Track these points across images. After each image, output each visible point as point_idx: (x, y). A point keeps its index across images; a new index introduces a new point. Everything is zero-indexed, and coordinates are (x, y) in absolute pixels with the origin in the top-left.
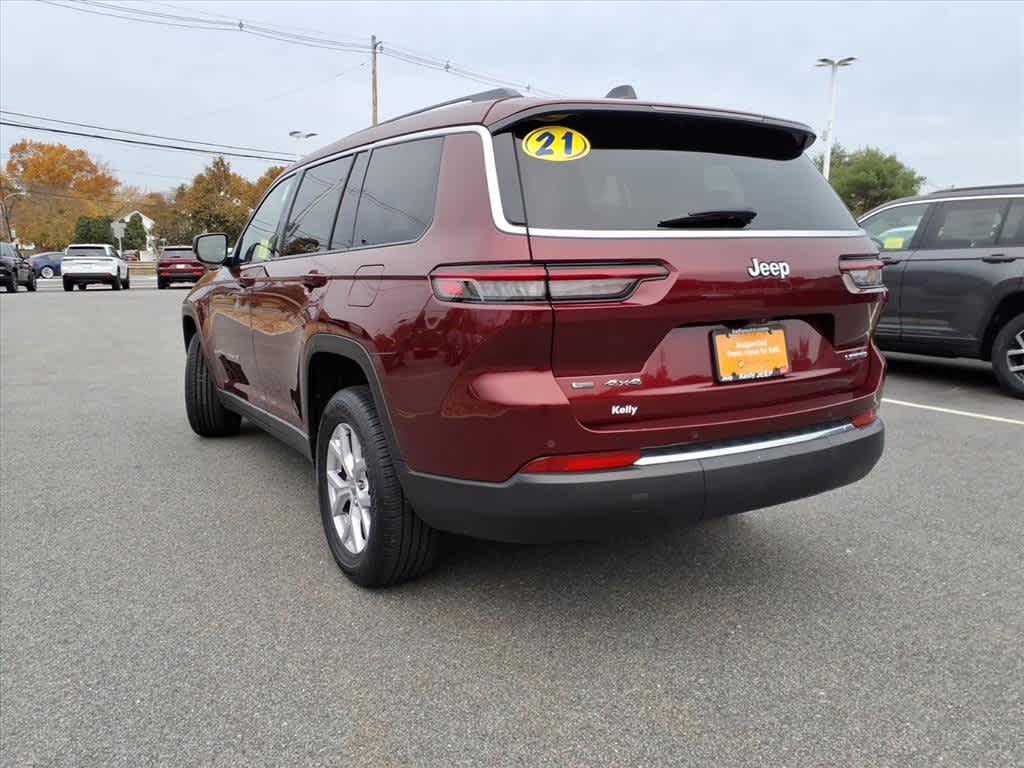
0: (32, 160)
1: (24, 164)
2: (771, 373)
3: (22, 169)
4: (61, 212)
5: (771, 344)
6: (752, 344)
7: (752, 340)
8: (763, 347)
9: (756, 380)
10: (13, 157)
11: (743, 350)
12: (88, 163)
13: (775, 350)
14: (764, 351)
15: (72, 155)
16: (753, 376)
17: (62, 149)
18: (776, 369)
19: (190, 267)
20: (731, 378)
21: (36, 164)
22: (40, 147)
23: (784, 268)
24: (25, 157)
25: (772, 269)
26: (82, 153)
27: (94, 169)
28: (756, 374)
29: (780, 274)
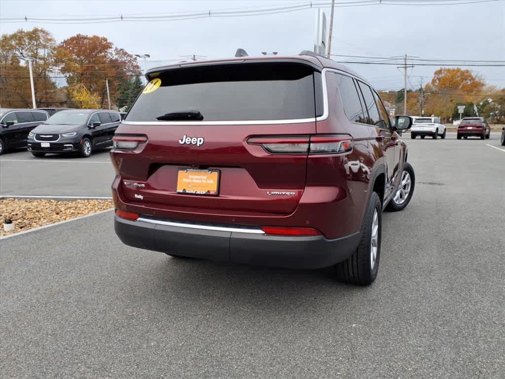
0: (444, 77)
1: (439, 79)
2: (204, 193)
3: (438, 82)
4: (451, 101)
5: (209, 178)
6: (198, 177)
7: (199, 175)
8: (204, 179)
9: (195, 194)
10: (435, 77)
11: (192, 179)
12: (470, 76)
13: (211, 182)
14: (204, 181)
15: (463, 73)
16: (194, 193)
17: (458, 70)
18: (208, 191)
19: (475, 128)
20: (181, 191)
21: (444, 79)
22: (449, 70)
23: (200, 141)
24: (440, 76)
25: (193, 140)
26: (467, 71)
27: (472, 79)
28: (196, 192)
29: (196, 144)
